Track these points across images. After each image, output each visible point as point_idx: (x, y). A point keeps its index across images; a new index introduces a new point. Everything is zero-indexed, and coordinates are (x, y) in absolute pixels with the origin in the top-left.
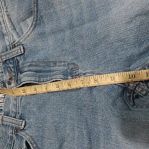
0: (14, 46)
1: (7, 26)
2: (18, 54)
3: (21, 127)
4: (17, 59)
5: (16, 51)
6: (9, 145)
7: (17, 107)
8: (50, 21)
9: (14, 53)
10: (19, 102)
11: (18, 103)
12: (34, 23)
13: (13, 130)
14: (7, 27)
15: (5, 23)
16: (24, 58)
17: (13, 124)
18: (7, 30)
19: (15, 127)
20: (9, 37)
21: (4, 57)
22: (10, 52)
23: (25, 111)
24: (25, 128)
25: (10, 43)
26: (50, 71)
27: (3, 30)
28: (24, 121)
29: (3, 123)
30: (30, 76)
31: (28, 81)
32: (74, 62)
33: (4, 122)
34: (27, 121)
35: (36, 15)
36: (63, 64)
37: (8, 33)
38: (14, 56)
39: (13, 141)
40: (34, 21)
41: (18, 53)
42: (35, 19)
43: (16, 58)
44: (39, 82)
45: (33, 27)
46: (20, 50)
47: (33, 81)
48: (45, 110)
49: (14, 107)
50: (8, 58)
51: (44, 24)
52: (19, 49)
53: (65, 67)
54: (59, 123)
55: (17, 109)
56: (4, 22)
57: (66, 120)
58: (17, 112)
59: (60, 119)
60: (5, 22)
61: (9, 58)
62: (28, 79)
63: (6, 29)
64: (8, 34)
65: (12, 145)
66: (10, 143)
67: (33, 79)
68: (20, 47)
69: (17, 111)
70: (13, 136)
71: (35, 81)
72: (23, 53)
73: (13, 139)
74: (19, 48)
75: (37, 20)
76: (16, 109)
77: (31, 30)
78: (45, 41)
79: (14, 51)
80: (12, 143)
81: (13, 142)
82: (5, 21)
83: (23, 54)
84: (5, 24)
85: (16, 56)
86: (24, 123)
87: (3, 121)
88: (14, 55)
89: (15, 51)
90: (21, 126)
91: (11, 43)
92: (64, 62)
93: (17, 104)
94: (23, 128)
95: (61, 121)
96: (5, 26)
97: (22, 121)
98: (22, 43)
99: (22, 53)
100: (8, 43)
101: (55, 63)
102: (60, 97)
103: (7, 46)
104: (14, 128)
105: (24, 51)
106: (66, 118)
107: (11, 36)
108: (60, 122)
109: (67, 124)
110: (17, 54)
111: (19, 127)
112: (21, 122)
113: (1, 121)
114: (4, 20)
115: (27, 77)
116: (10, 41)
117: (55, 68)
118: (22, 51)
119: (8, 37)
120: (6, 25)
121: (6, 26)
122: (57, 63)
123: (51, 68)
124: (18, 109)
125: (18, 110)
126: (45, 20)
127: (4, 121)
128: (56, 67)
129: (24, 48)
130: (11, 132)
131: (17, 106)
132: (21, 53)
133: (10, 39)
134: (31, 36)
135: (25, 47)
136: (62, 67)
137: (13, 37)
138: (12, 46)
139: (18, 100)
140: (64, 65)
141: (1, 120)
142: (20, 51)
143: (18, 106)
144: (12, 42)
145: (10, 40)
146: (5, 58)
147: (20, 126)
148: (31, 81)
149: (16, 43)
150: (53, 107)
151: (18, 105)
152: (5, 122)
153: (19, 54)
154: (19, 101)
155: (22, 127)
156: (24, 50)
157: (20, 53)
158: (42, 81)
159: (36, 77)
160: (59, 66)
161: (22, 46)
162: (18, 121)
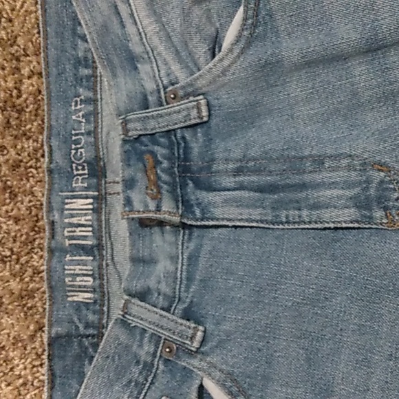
0: (172, 96)
1: (144, 31)
2: (189, 123)
3: (189, 343)
4: (183, 138)
5: (184, 113)
6: (133, 384)
7: (178, 283)
8: (298, 25)
9: (175, 116)
10: (184, 267)
11: (179, 269)
12: (245, 33)
13: (158, 348)
14: (146, 35)
15: (138, 20)
16: (206, 134)
17: (163, 329)
18: (146, 44)
19: (165, 339)
20: (155, 65)
21: (138, 125)
22: (159, 112)
23: (206, 297)
24: (202, 349)
25: (158, 86)
26: (303, 186)
27: (130, 45)
28: (201, 328)
29: (129, 319)
30: (248, 207)
31: (241, 220)
32: (383, 161)
33: (131, 318)
34: (210, 327)
35: (254, 10)
36: (344, 162)
37: (151, 54)
38: (176, 126)
39: (152, 375)
40: (246, 29)
41: (190, 119)
42: (250, 21)
43: (182, 132)
44: (273, 224)
45: (241, 44)
46: (195, 111)
47: (257, 222)
48: (275, 298)
49: (167, 283)
50: (152, 129)
51: (277, 36)
52: (193, 108)
53: (354, 174)
54: (318, 341)
55: (178, 287)
56: (134, 17)
57: (341, 335)
58: (177, 296)
59: (322, 330)
60: (137, 18)
61: (154, 131)
62: (241, 214)
63: (141, 39)
64: (149, 58)
65: (146, 388)
66: (141, 380)
67: (256, 213)
68: (197, 101)
69: (177, 293)
70: (156, 363)
71: (262, 222)
72: (205, 119)
73: (154, 371)
74: (195, 103)
75: (255, 26)
76: (175, 289)
77: (235, 54)
78: (277, 86)
79: (175, 112)
80: (147, 380)
81: (150, 379)
82: (135, 15)
83: (205, 122)
84: (136, 24)
85: (182, 128)
86: (200, 334)
87: (126, 313)
88: (176, 124)
89: (179, 112)
90: (192, 342)
91: (163, 87)
92: (350, 156)
93: (176, 273)
94: (198, 349)
95: (325, 335)
96: (139, 30)
97: (194, 328)
98: (201, 89)
99: (202, 118)
100: (150, 86)
101: (319, 161)
102: (334, 266)
103: (149, 94)
104: (162, 341)
105: (210, 115)
106: (341, 330)
107: (159, 62)
108: (322, 339)
109: (343, 346)
110: (186, 121)
111: (184, 343)
112: (189, 328)
113: (122, 313)
114: (132, 10)
115: (237, 206)
116: (158, 78)
117: (318, 177)
118: (205, 113)
119: (152, 67)
120: (143, 28)
121: (141, 30)
122: (327, 160)
123: (307, 178)
124: (180, 289)
125: (180, 292)
126: (282, 25)
127: (130, 315)
128: (325, 174)
129: (208, 104)
130: (152, 350)
131: (177, 278)
132: (198, 121)
133: (159, 71)
134: (233, 74)
135: (214, 102)
136: (341, 173)
137: (166, 64)
138: (165, 93)
139: (180, 261)
140: (350, 168)
141: (122, 311)
142: (198, 113)
143: (179, 280)
144: (165, 82)
145: (157, 75)
146: (141, 130)
147: (187, 342)
148: (251, 222)
149: (183, 88)
150: (304, 291)
151: (181, 274)
152: (135, 320)
153: (194, 122)
154: (182, 265)
155: (194, 345)
156: (209, 110)
157: (195, 118)
158: (284, 220)
159: (263, 208)
160: (333, 169)
161: (205, 98)
162: (181, 324)
